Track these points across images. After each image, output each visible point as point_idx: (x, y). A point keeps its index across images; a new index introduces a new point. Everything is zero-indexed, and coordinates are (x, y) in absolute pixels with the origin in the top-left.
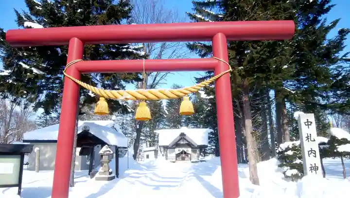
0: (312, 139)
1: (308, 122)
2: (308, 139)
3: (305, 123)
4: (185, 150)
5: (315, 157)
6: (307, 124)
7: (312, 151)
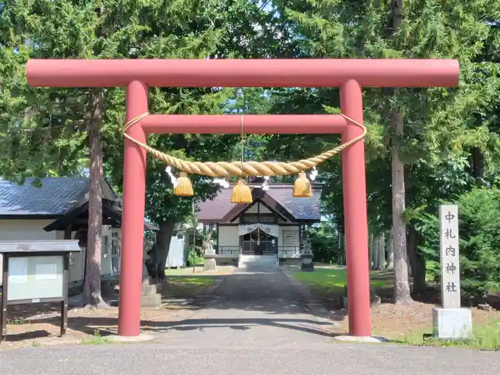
0: (453, 236)
1: (449, 215)
2: (447, 235)
3: (446, 216)
4: (264, 227)
5: (454, 255)
6: (448, 217)
7: (450, 248)
